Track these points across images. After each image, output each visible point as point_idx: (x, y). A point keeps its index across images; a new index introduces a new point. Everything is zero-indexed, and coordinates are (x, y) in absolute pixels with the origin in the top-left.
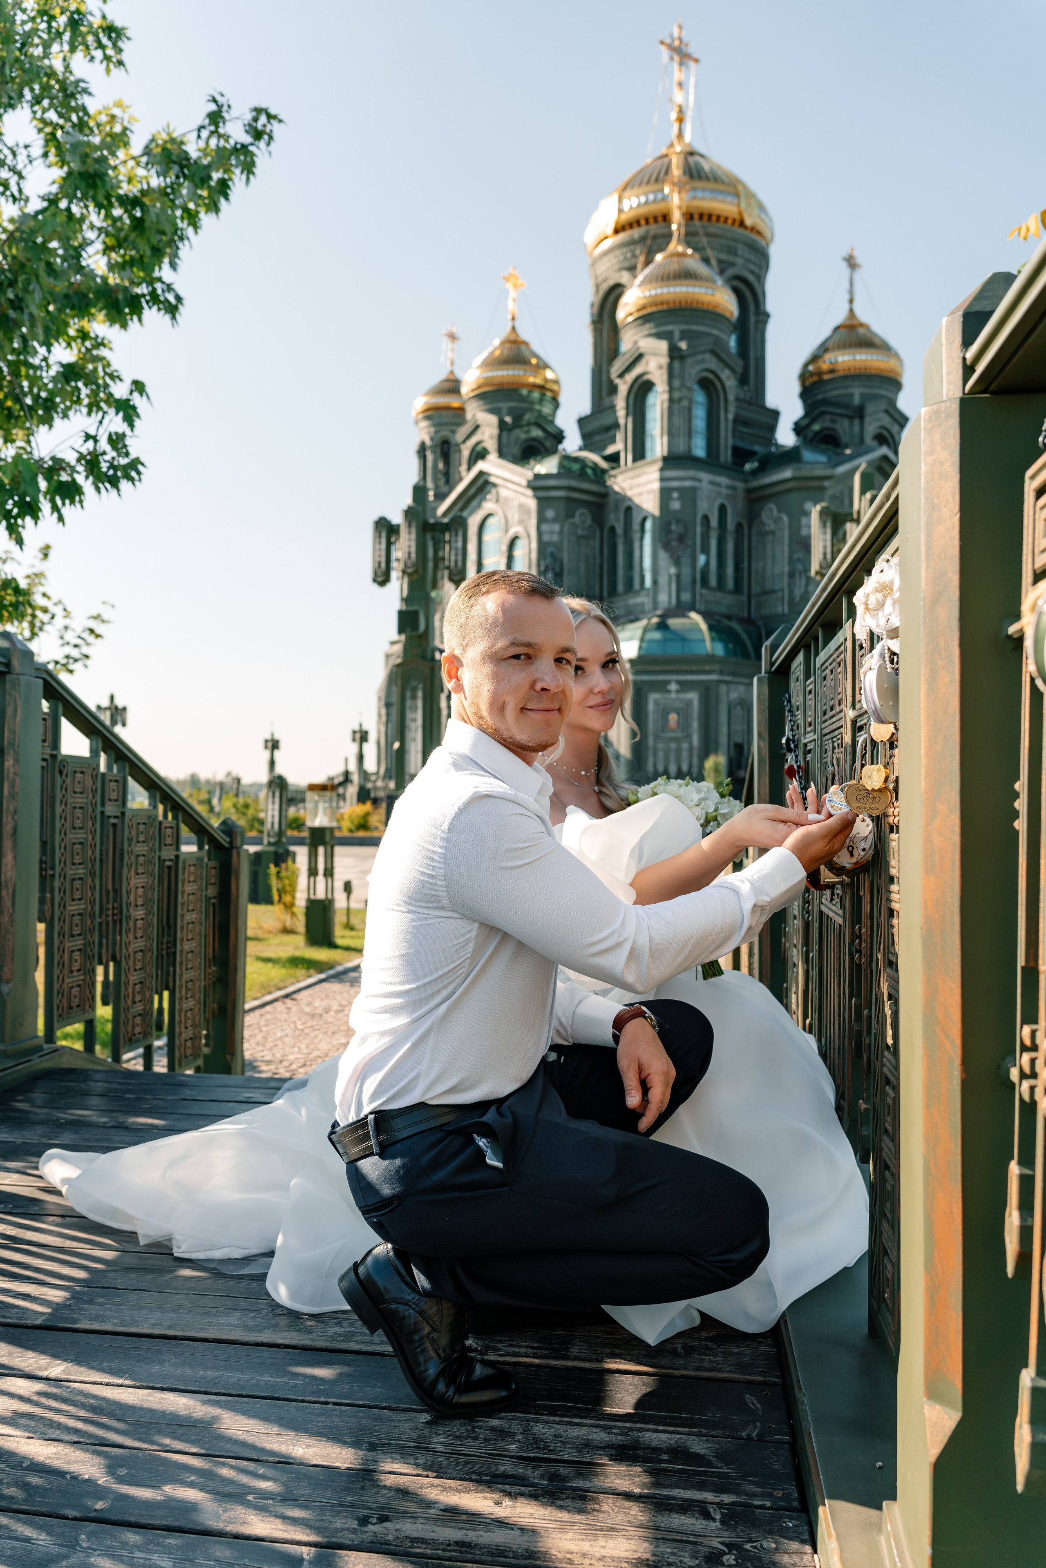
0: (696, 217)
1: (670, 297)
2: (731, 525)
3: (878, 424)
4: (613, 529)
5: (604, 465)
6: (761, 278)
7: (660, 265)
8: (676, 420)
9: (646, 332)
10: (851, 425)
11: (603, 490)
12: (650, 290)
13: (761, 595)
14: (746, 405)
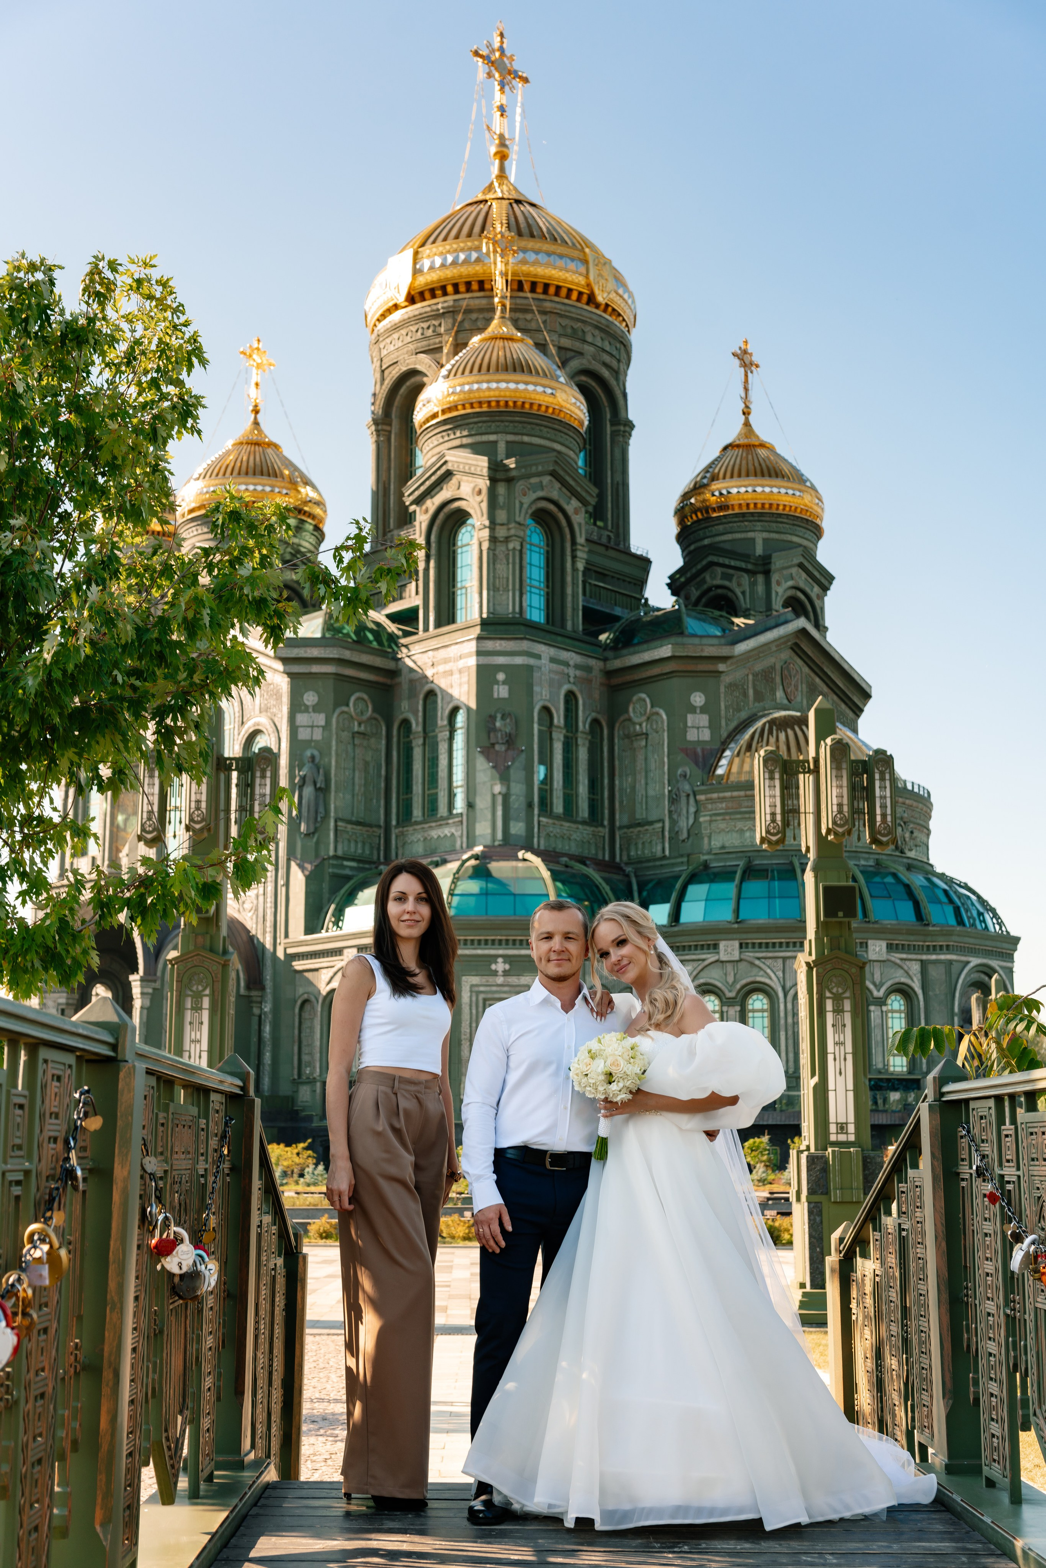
0: (527, 287)
1: (492, 396)
2: (583, 725)
3: (790, 583)
4: (406, 723)
5: (392, 628)
6: (619, 374)
7: (477, 351)
8: (501, 567)
9: (457, 442)
10: (753, 584)
11: (391, 665)
12: (462, 385)
13: (629, 827)
14: (601, 550)
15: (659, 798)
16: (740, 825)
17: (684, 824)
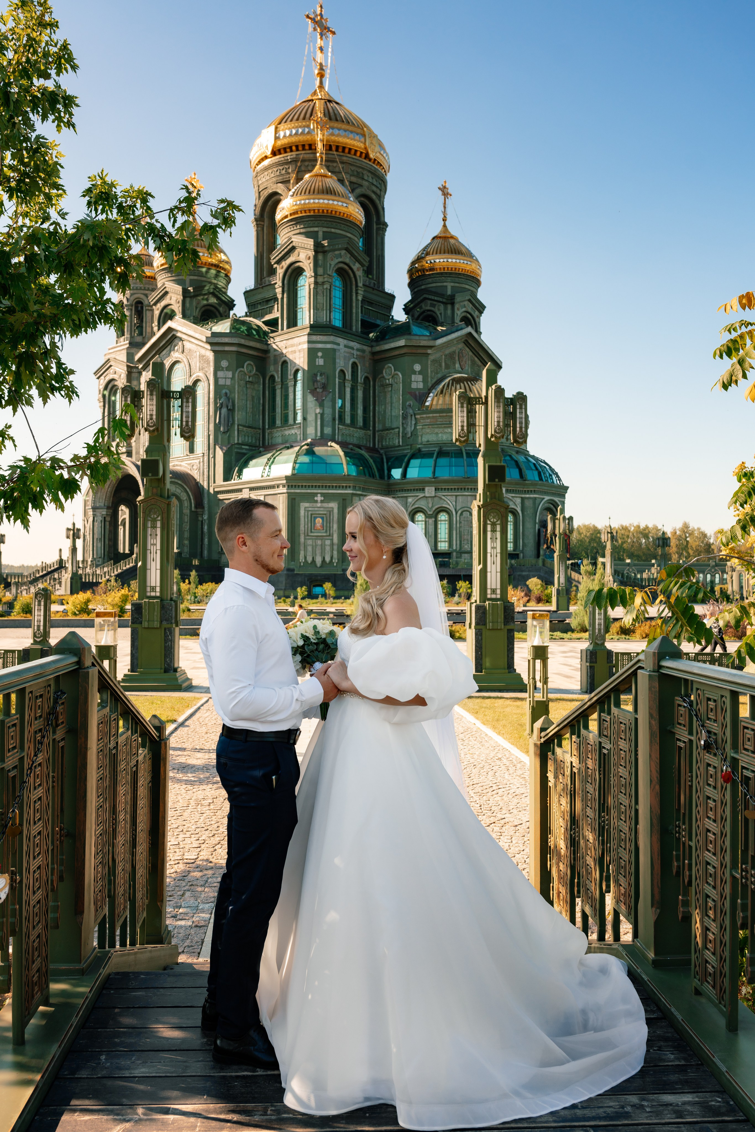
0: (334, 148)
1: (316, 206)
2: (360, 379)
3: (464, 309)
4: (272, 377)
5: (265, 328)
6: (381, 197)
7: (308, 182)
8: (320, 298)
9: (298, 231)
10: (446, 309)
11: (265, 347)
12: (300, 200)
13: (382, 431)
14: (370, 290)
15: (397, 417)
16: (436, 430)
17: (409, 430)
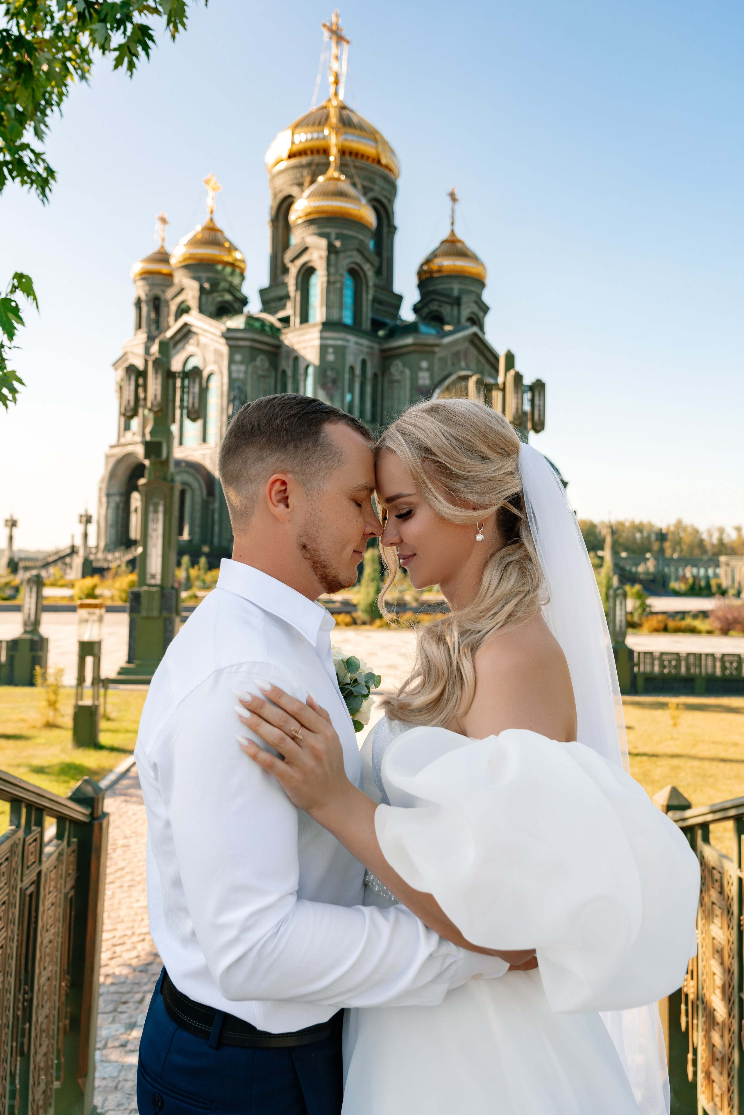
0: (347, 153)
1: (328, 209)
2: (369, 374)
3: (469, 310)
4: (284, 372)
5: (278, 324)
6: (391, 201)
7: (321, 185)
8: (332, 296)
9: (312, 232)
10: (452, 310)
11: (277, 343)
12: (314, 202)
